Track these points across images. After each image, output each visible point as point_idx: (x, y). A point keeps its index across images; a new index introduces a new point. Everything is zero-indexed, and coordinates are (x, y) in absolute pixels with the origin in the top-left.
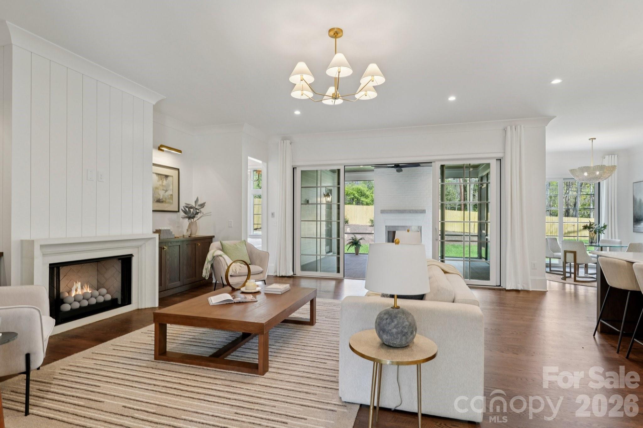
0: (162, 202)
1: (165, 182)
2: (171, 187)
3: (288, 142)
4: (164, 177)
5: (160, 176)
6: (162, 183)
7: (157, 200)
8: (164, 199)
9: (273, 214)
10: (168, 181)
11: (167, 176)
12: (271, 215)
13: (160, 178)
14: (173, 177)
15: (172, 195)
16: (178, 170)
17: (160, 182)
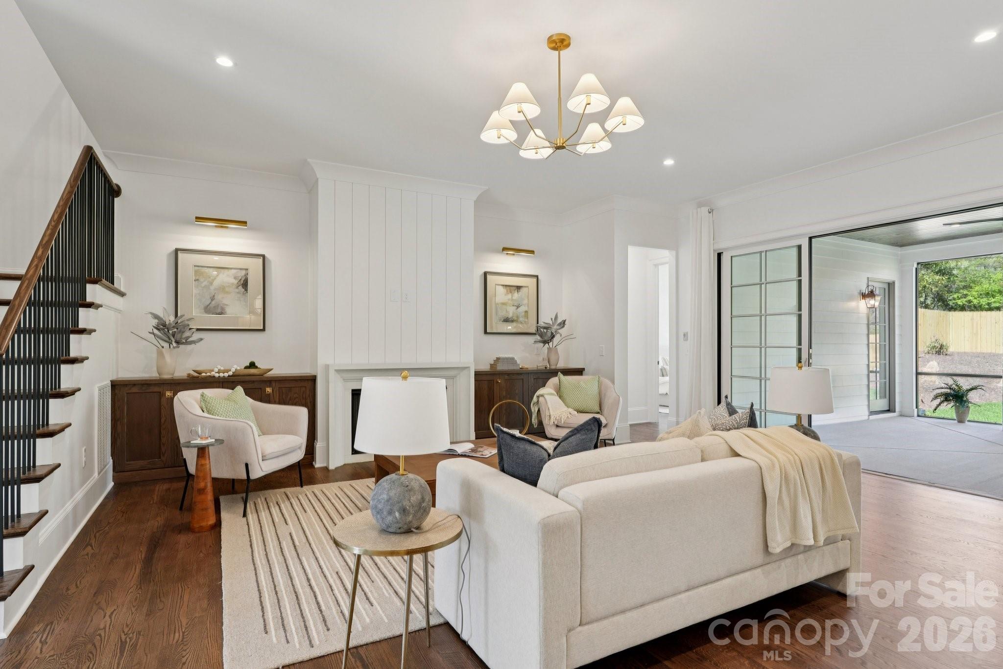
0: (512, 321)
1: (516, 295)
2: (526, 301)
3: (705, 210)
4: (514, 288)
5: (508, 288)
6: (512, 297)
7: (504, 320)
8: (515, 318)
9: (685, 335)
10: (520, 293)
11: (519, 288)
12: (682, 336)
13: (509, 291)
14: (529, 287)
15: (526, 312)
16: (537, 277)
17: (510, 296)
